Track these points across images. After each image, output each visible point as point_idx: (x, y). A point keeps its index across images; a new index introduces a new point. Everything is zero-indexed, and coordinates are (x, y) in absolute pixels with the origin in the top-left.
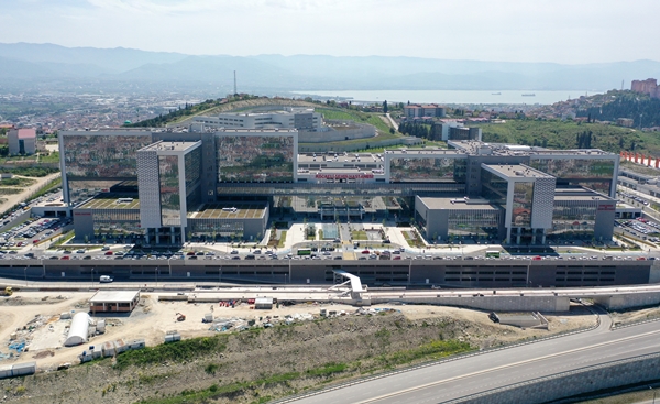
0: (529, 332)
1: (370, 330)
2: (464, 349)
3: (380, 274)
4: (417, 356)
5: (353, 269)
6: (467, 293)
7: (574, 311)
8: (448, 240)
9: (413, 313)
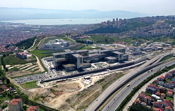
0: (128, 72)
1: (115, 75)
2: (123, 75)
3: (111, 68)
4: (120, 76)
5: (108, 69)
6: (120, 69)
7: (130, 69)
8: (113, 63)
9: (117, 72)
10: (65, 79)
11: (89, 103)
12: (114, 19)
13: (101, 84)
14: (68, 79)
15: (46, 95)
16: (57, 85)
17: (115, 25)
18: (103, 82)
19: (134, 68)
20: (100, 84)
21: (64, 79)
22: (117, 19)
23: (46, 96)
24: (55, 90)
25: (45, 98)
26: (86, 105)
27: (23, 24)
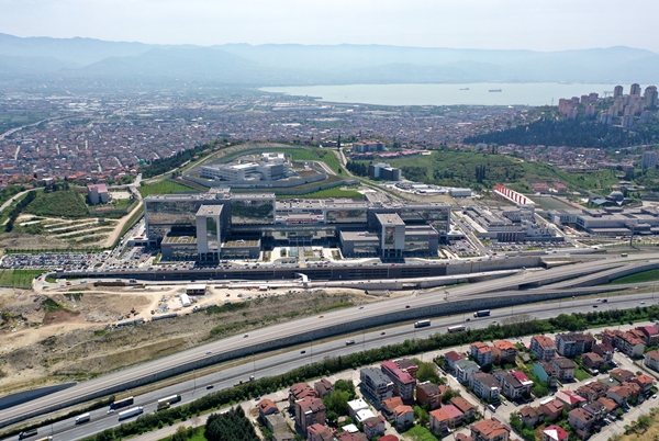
0: (380, 298)
1: (311, 299)
2: (350, 305)
4: (332, 307)
5: (304, 272)
6: (355, 282)
7: (404, 289)
10: (127, 281)
11: (115, 366)
12: (619, 89)
13: (220, 319)
14: (139, 282)
15: (17, 314)
16: (82, 294)
17: (610, 112)
18: (231, 314)
19: (426, 288)
20: (213, 316)
21: (123, 280)
22: (635, 88)
23: (17, 317)
24: (64, 305)
25: (11, 320)
26: (96, 369)
27: (311, 99)
